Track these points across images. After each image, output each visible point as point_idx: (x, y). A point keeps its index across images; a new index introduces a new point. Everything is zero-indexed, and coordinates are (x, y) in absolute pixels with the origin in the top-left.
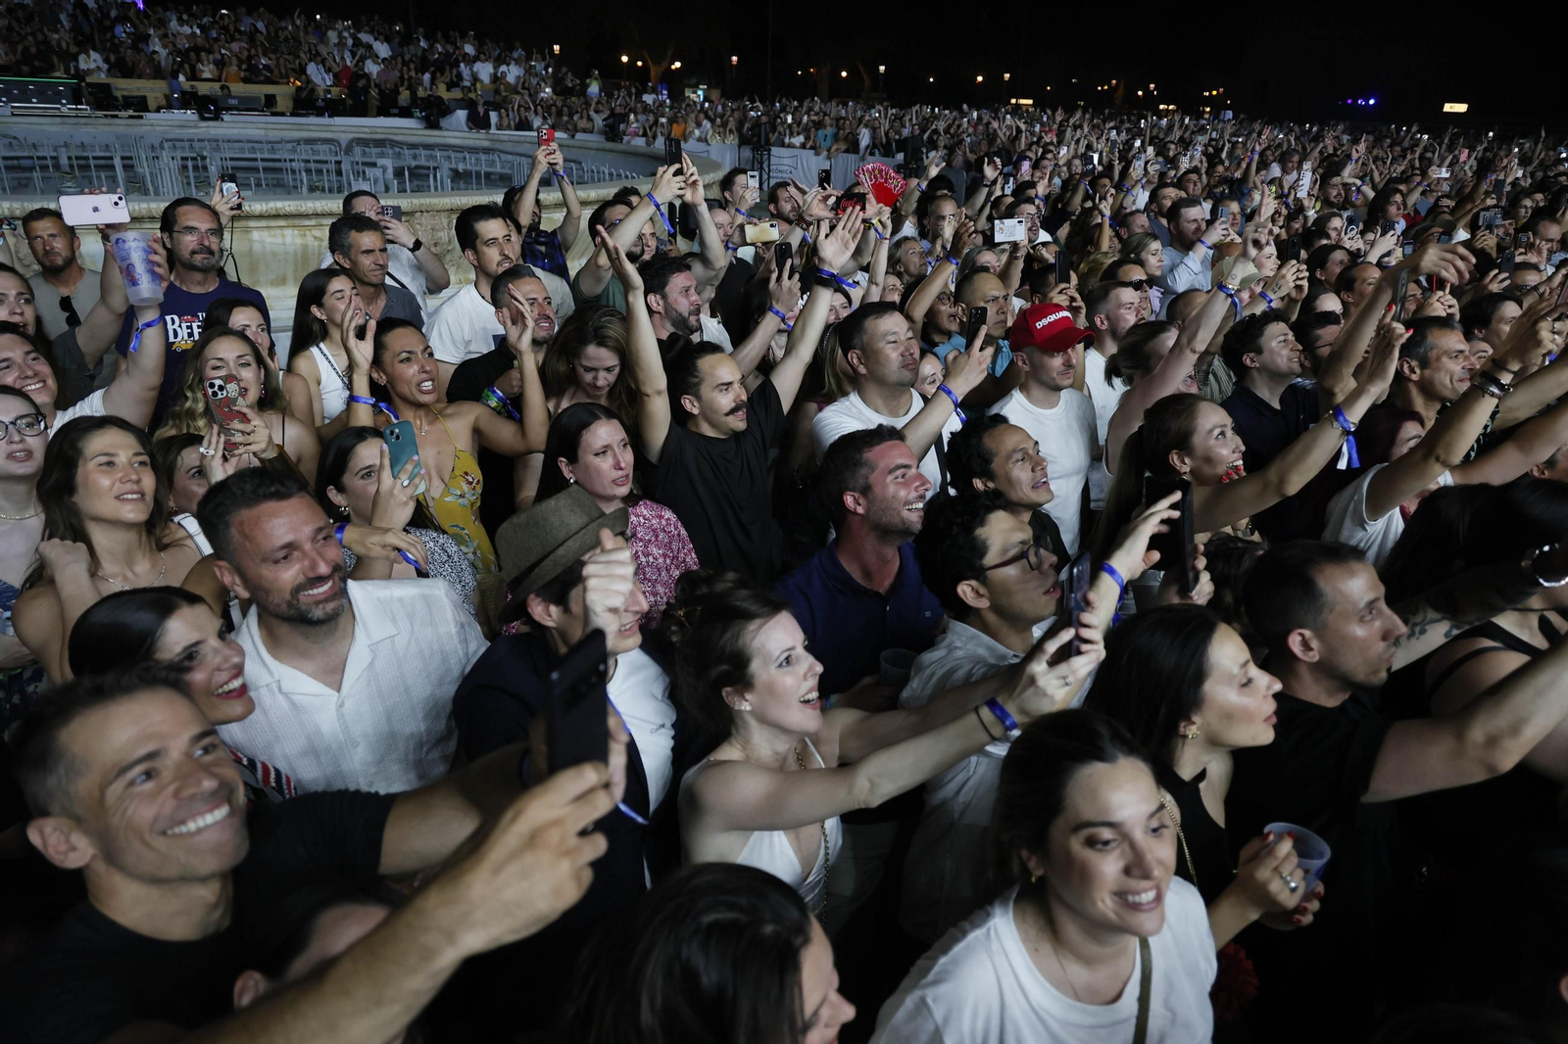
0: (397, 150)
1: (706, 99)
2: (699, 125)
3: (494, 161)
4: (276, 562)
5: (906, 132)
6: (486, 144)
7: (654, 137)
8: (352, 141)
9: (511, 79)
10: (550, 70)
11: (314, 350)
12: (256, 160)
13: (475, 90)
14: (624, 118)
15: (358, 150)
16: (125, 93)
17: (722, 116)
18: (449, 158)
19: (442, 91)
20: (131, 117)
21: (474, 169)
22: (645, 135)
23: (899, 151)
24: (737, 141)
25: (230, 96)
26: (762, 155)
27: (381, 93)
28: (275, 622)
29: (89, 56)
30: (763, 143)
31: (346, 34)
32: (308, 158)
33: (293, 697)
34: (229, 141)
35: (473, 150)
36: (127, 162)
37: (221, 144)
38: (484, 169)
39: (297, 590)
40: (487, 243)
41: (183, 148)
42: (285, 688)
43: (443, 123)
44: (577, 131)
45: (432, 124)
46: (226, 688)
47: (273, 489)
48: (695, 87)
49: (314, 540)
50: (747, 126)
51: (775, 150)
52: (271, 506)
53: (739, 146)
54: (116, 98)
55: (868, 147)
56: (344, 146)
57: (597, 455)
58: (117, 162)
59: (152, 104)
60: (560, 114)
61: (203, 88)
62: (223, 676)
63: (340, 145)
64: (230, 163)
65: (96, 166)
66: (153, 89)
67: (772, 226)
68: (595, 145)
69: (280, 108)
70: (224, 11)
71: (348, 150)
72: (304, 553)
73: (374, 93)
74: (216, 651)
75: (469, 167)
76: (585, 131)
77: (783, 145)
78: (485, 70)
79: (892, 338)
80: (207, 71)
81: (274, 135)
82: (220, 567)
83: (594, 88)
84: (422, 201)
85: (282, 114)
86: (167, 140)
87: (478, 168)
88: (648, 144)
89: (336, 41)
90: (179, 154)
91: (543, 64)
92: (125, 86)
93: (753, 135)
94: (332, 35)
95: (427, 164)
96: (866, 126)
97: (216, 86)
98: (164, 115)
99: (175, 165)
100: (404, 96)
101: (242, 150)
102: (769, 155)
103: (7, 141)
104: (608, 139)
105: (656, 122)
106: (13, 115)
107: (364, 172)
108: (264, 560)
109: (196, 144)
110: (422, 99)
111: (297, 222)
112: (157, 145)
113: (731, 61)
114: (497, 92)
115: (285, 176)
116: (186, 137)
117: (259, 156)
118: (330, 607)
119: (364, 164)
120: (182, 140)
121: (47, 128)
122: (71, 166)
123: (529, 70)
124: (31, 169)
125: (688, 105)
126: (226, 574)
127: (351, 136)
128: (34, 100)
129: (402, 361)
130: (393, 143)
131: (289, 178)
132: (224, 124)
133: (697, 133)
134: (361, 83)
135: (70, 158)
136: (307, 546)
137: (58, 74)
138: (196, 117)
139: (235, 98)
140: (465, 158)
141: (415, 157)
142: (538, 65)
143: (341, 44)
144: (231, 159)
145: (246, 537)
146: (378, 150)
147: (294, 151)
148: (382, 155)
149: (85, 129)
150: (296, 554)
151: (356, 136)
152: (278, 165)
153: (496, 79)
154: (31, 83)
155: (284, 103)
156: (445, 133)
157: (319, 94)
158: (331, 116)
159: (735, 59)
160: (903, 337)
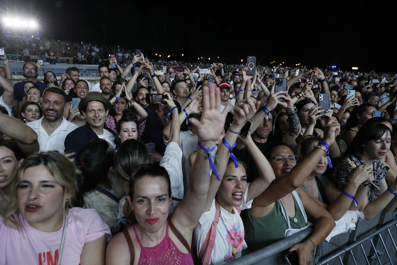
9: (127, 57)
15: (87, 71)
16: (33, 59)
27: (95, 59)
29: (25, 50)
31: (88, 47)
34: (57, 69)
37: (55, 70)
54: (30, 60)
61: (52, 58)
63: (83, 70)
70: (59, 41)
71: (85, 71)
73: (93, 59)
78: (120, 55)
80: (52, 54)
85: (71, 64)
92: (33, 57)
94: (85, 47)
97: (55, 57)
100: (100, 60)
101: (60, 71)
113: (182, 55)
114: (123, 60)
116: (46, 68)
119: (89, 75)
121: (13, 66)
127: (86, 68)
128: (11, 60)
132: (56, 66)
134: (90, 57)
137: (18, 54)
138: (49, 64)
139: (59, 60)
144: (57, 73)
148: (93, 73)
151: (88, 68)
154: (10, 56)
155: (71, 61)
157: (80, 59)
158: (82, 64)
159: (183, 55)
160: (184, 87)
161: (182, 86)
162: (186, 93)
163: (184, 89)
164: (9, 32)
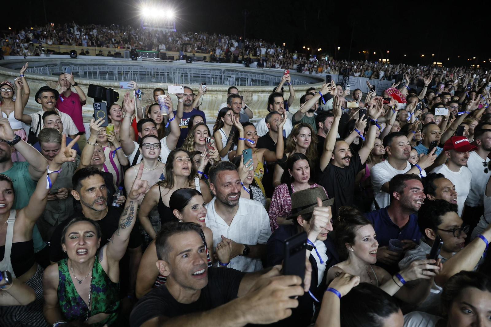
0: (237, 73)
1: (328, 60)
2: (327, 68)
3: (264, 77)
4: (225, 186)
5: (396, 73)
6: (262, 72)
7: (312, 72)
8: (225, 70)
9: (271, 53)
10: (283, 51)
11: (219, 130)
12: (200, 74)
13: (260, 56)
14: (304, 65)
15: (226, 72)
16: (169, 55)
17: (334, 66)
18: (251, 75)
19: (251, 57)
20: (170, 62)
21: (258, 79)
22: (309, 70)
23: (393, 79)
24: (338, 74)
25: (195, 56)
26: (346, 78)
27: (234, 56)
28: (220, 203)
29: (162, 45)
30: (347, 74)
31: (226, 40)
32: (213, 74)
33: (218, 224)
34: (193, 69)
35: (258, 74)
36: (168, 74)
37: (191, 70)
38: (261, 79)
39: (229, 195)
40: (277, 103)
41: (181, 70)
42: (217, 222)
43: (250, 65)
44: (289, 69)
45: (247, 66)
46: (200, 219)
47: (229, 167)
48: (325, 56)
49: (235, 183)
50: (342, 69)
51: (350, 77)
52: (228, 171)
53: (339, 75)
54: (167, 57)
55: (383, 77)
56: (223, 71)
57: (297, 170)
58: (166, 74)
59: (175, 58)
60: (284, 64)
61: (188, 54)
62: (201, 215)
64: (193, 75)
65: (161, 75)
66: (176, 54)
67: (357, 103)
68: (294, 73)
69: (207, 60)
70: (196, 34)
71: (224, 72)
72: (232, 186)
73: (232, 56)
74: (201, 208)
75: (256, 78)
76: (291, 69)
77: (353, 75)
78: (263, 51)
79: (401, 144)
80: (189, 49)
81: (205, 67)
82: (211, 185)
83: (295, 56)
84: (245, 88)
85: (207, 62)
86: (178, 68)
87: (259, 79)
88: (310, 73)
89: (224, 42)
90: (181, 72)
91: (280, 49)
92: (170, 54)
93: (344, 72)
94: (223, 40)
95: (245, 77)
96: (382, 70)
97: (192, 54)
98: (178, 61)
99: (180, 75)
100: (240, 58)
101: (196, 71)
102: (348, 78)
103: (140, 67)
104: (298, 72)
105: (313, 67)
106: (142, 61)
107: (228, 79)
108: (222, 185)
109: (185, 69)
110: (245, 58)
111: (211, 93)
112: (175, 69)
113: (337, 48)
114: (266, 57)
115: (207, 79)
116: (182, 67)
117: (201, 73)
118: (235, 202)
119: (228, 76)
120: (181, 68)
121: (149, 64)
122: (154, 74)
123: (276, 51)
124: (145, 75)
125: (324, 62)
126: (212, 187)
127: (225, 68)
128: (148, 57)
129: (248, 135)
130: (236, 71)
131: (207, 80)
132: (193, 64)
133: (326, 71)
134: (229, 54)
135: (154, 72)
136: (234, 184)
137: (153, 50)
138: (185, 62)
140: (255, 76)
141: (242, 75)
142: (279, 49)
143: (225, 43)
144: (193, 74)
145: (220, 178)
146: (232, 73)
147: (210, 72)
148: (233, 74)
149: (159, 65)
150: (230, 185)
151: (226, 68)
152: (205, 76)
153: (267, 53)
154: (147, 52)
155: (208, 59)
156: (251, 68)
157: (218, 56)
158: (220, 63)
159: (339, 48)
160: (405, 144)
161: (403, 143)
162: (407, 154)
163: (405, 148)
164: (146, 24)
